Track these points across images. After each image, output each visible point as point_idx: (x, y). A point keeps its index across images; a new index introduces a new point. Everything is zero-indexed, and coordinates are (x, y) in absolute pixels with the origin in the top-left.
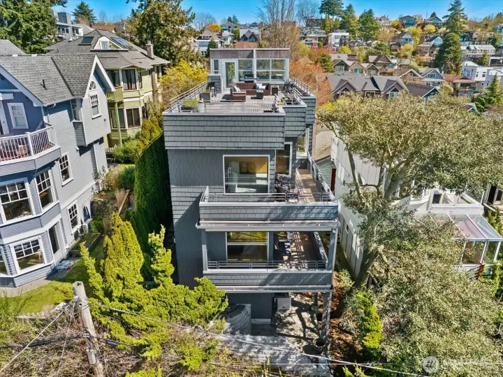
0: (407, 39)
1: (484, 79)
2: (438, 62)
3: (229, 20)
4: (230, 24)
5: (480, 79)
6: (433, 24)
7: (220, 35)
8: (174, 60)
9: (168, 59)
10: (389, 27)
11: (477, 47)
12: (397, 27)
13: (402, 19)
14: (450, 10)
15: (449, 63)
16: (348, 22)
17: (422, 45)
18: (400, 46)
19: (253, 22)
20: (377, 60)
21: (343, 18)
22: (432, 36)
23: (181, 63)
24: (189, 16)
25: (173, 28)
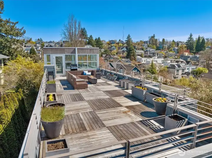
0: (114, 48)
1: (145, 62)
2: (128, 56)
3: (39, 39)
4: (39, 41)
5: (143, 62)
6: (121, 43)
7: (35, 46)
8: (12, 56)
9: (8, 56)
10: (106, 44)
11: (138, 51)
12: (109, 44)
13: (110, 41)
14: (127, 38)
15: (132, 57)
16: (91, 41)
17: (119, 51)
18: (111, 51)
19: (50, 41)
20: (106, 56)
21: (89, 40)
22: (122, 47)
23: (18, 58)
24: (22, 31)
25: (11, 38)
